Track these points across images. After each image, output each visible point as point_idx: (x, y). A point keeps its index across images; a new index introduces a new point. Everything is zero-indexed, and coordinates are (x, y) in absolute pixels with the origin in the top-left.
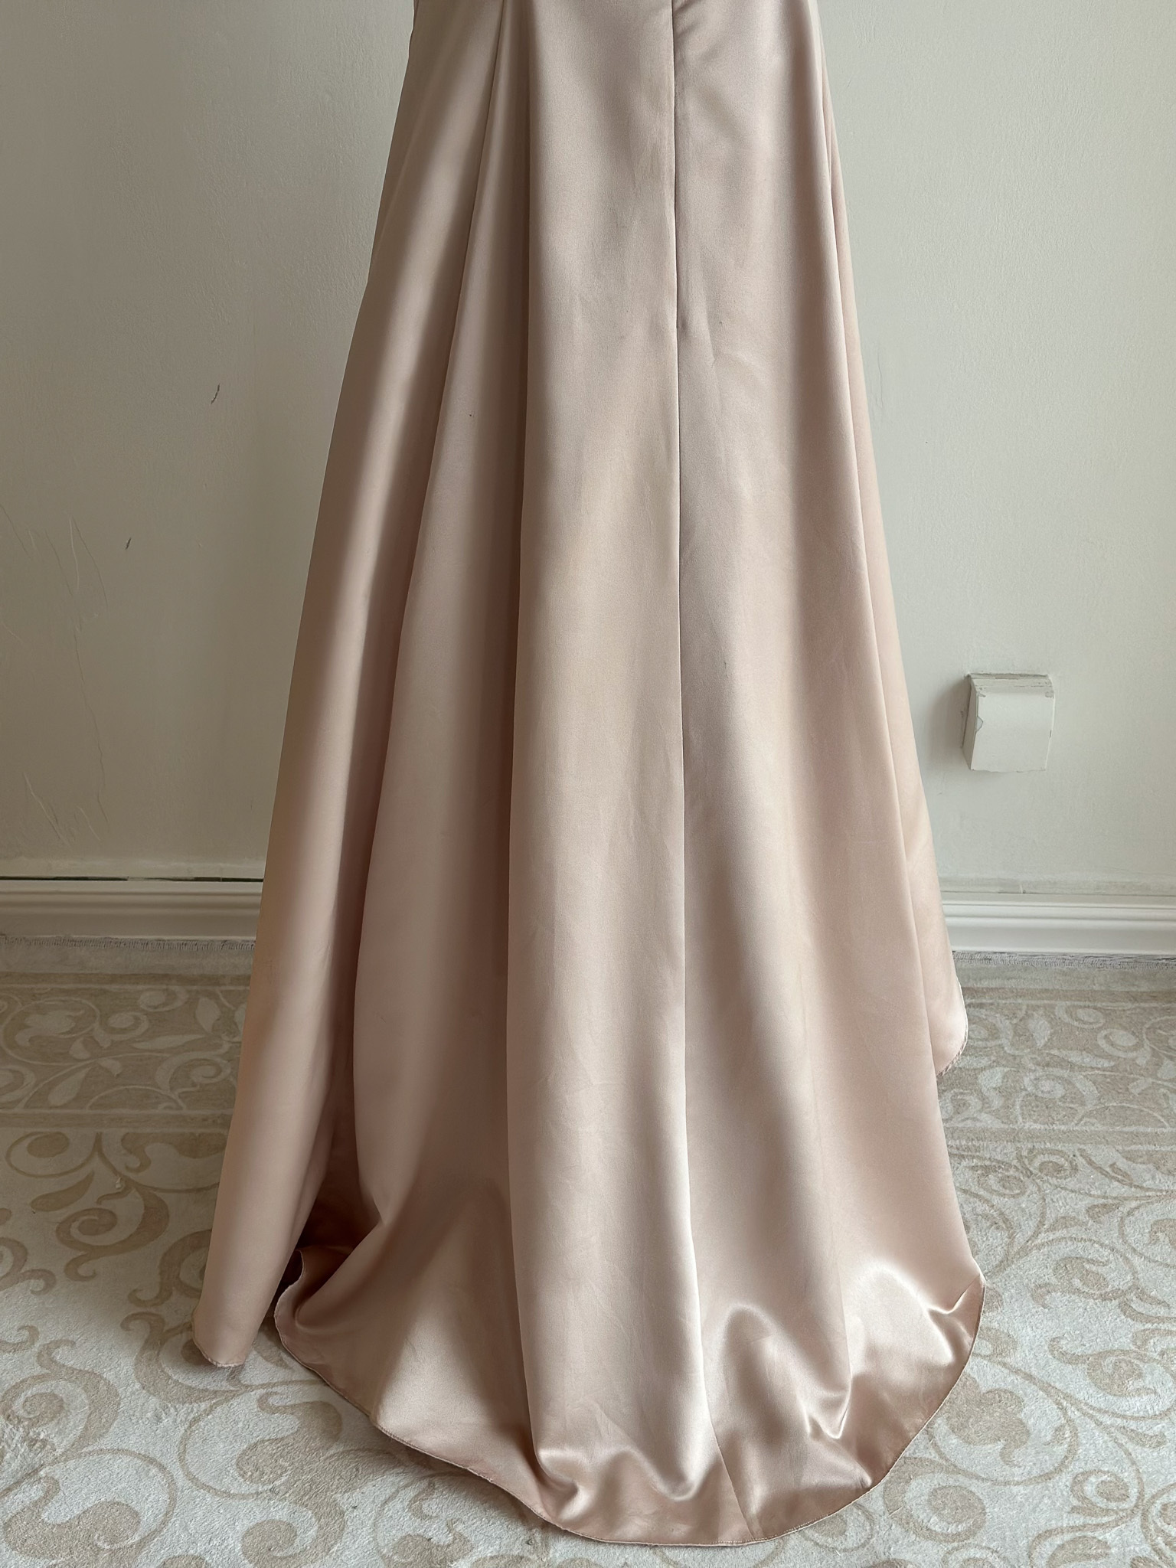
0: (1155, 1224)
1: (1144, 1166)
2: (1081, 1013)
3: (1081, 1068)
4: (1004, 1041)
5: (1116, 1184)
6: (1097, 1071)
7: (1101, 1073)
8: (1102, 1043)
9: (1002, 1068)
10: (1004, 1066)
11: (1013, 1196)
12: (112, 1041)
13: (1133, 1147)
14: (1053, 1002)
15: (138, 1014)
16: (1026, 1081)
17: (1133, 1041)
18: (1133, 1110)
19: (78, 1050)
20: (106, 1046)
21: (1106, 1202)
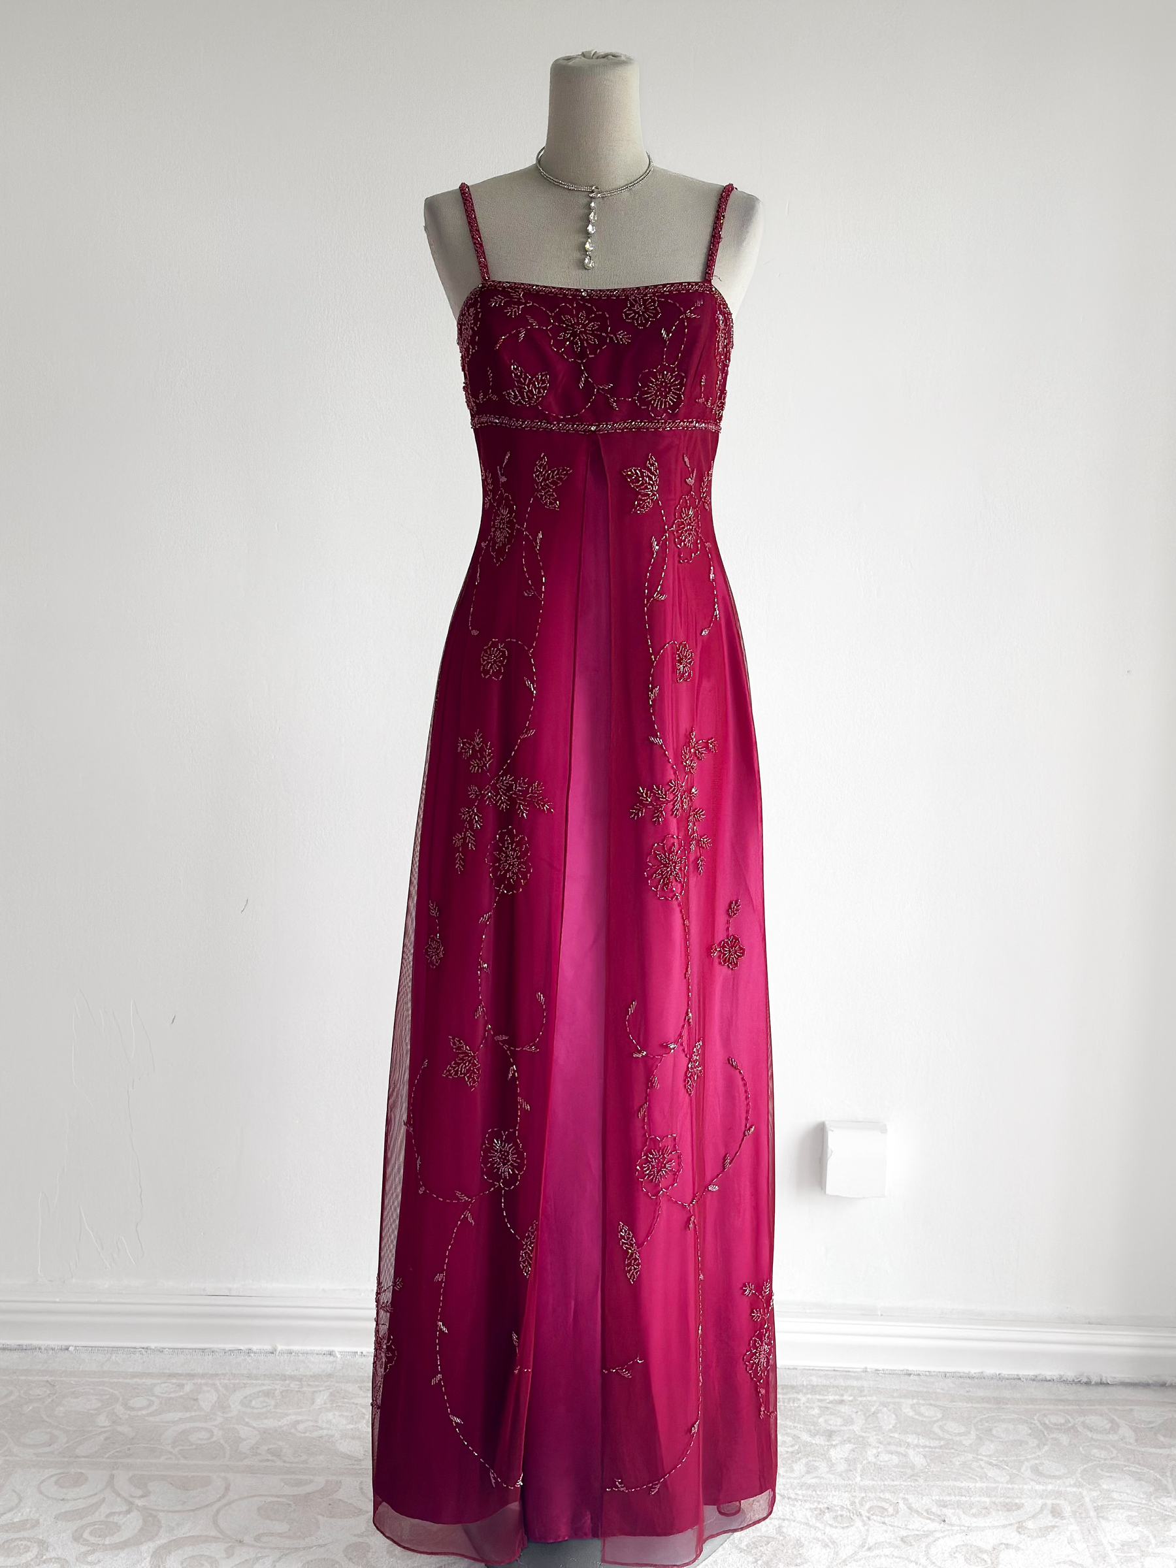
0: (957, 1547)
2: (923, 1409)
3: (915, 1446)
4: (856, 1428)
6: (927, 1449)
7: (932, 1449)
8: (936, 1429)
9: (848, 1445)
10: (854, 1444)
11: (843, 1528)
12: (130, 1416)
14: (903, 1400)
15: (152, 1398)
16: (871, 1453)
17: (963, 1429)
19: (103, 1420)
20: (127, 1417)
21: (917, 1533)
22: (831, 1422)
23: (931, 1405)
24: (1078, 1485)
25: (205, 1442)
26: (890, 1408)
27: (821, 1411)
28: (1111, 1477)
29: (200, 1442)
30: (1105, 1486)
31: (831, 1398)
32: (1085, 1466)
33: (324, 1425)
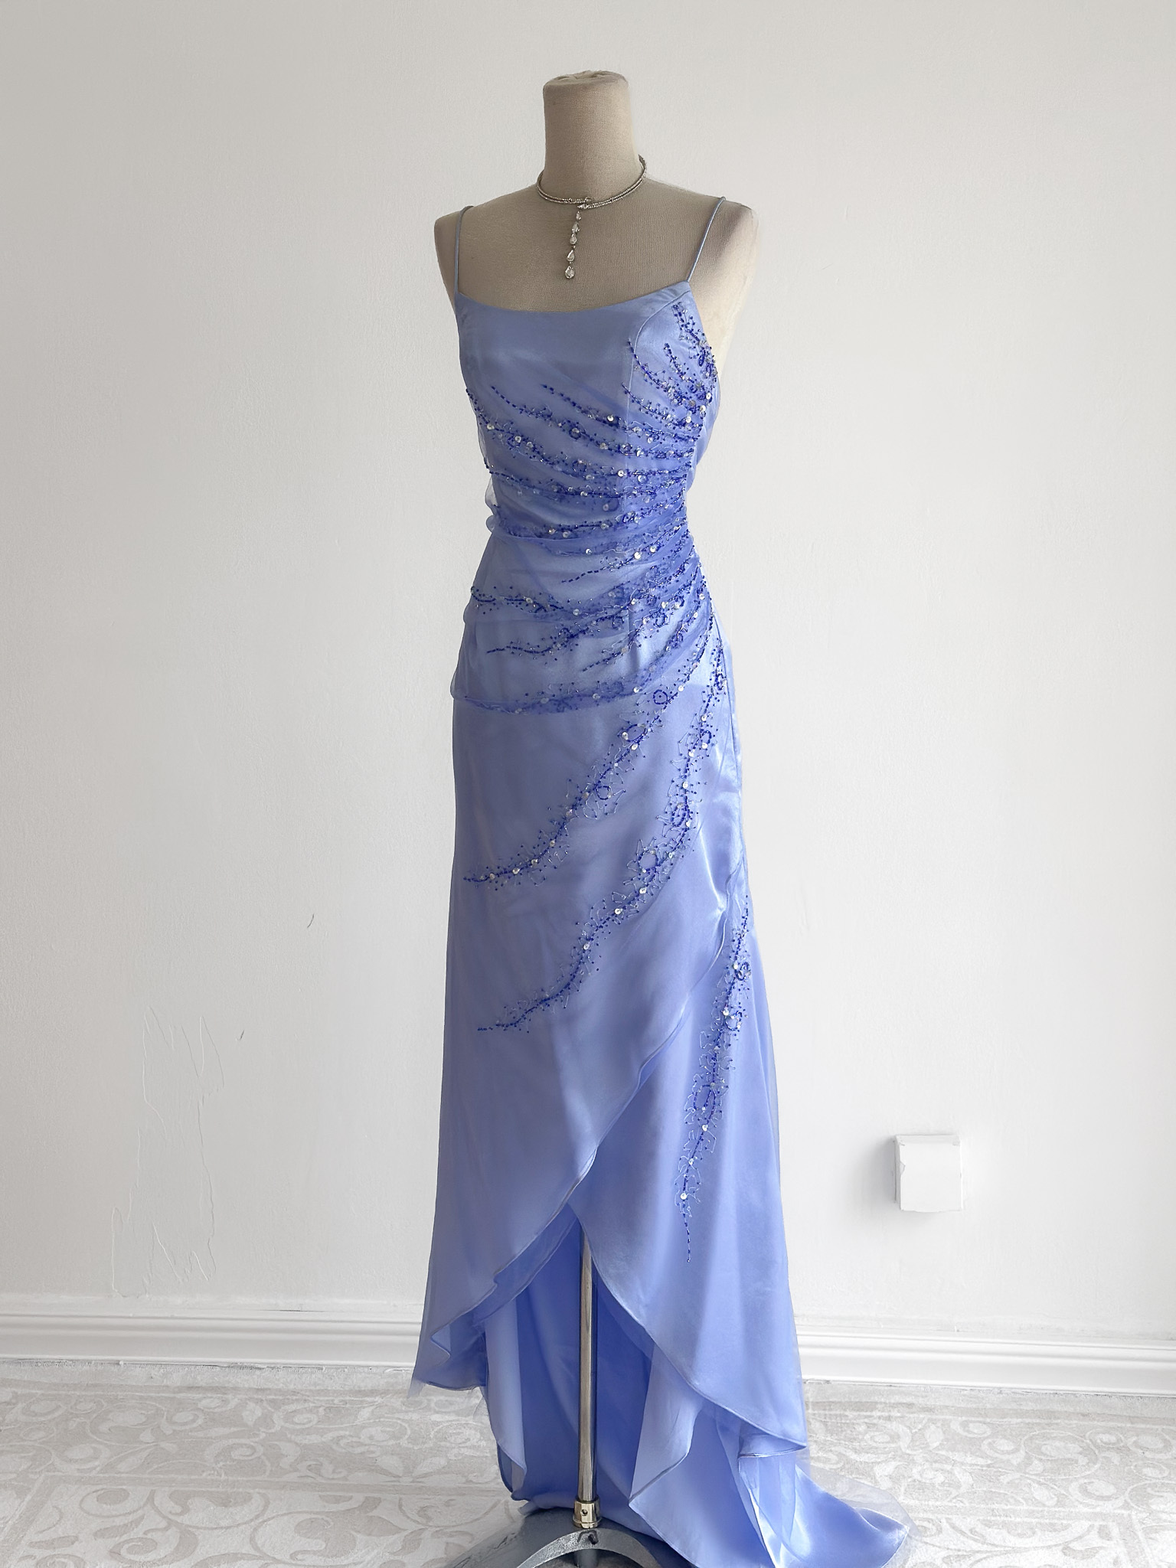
1: (996, 1531)
2: (971, 1425)
3: (962, 1464)
4: (901, 1444)
5: (971, 1542)
6: (975, 1467)
7: (979, 1467)
8: (984, 1446)
9: (893, 1463)
10: (899, 1461)
12: (174, 1431)
13: (993, 1518)
14: (951, 1417)
15: (197, 1413)
16: (915, 1471)
18: (1000, 1494)
19: (147, 1436)
20: (169, 1432)
21: (960, 1553)
22: (877, 1439)
23: (980, 1422)
24: (1126, 1506)
25: (250, 1458)
26: (939, 1424)
27: (868, 1427)
28: (1162, 1496)
29: (241, 1458)
30: (1154, 1507)
31: (879, 1414)
32: (1135, 1486)
33: (368, 1441)
